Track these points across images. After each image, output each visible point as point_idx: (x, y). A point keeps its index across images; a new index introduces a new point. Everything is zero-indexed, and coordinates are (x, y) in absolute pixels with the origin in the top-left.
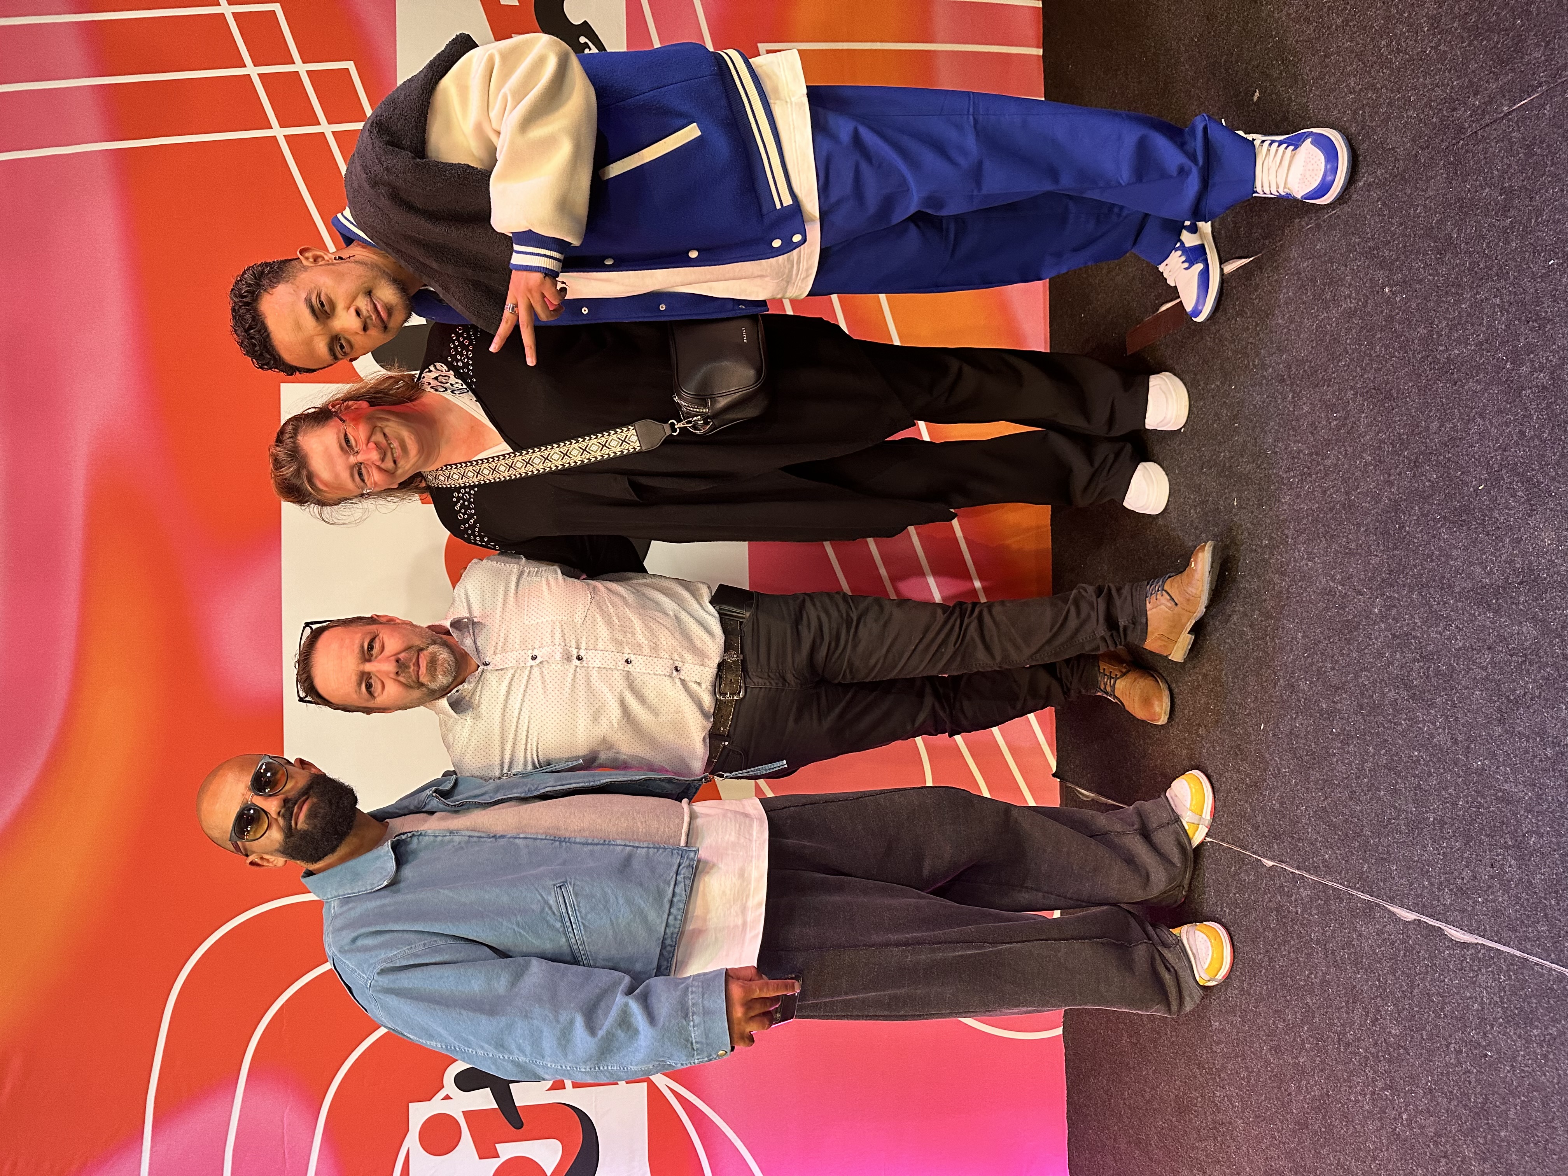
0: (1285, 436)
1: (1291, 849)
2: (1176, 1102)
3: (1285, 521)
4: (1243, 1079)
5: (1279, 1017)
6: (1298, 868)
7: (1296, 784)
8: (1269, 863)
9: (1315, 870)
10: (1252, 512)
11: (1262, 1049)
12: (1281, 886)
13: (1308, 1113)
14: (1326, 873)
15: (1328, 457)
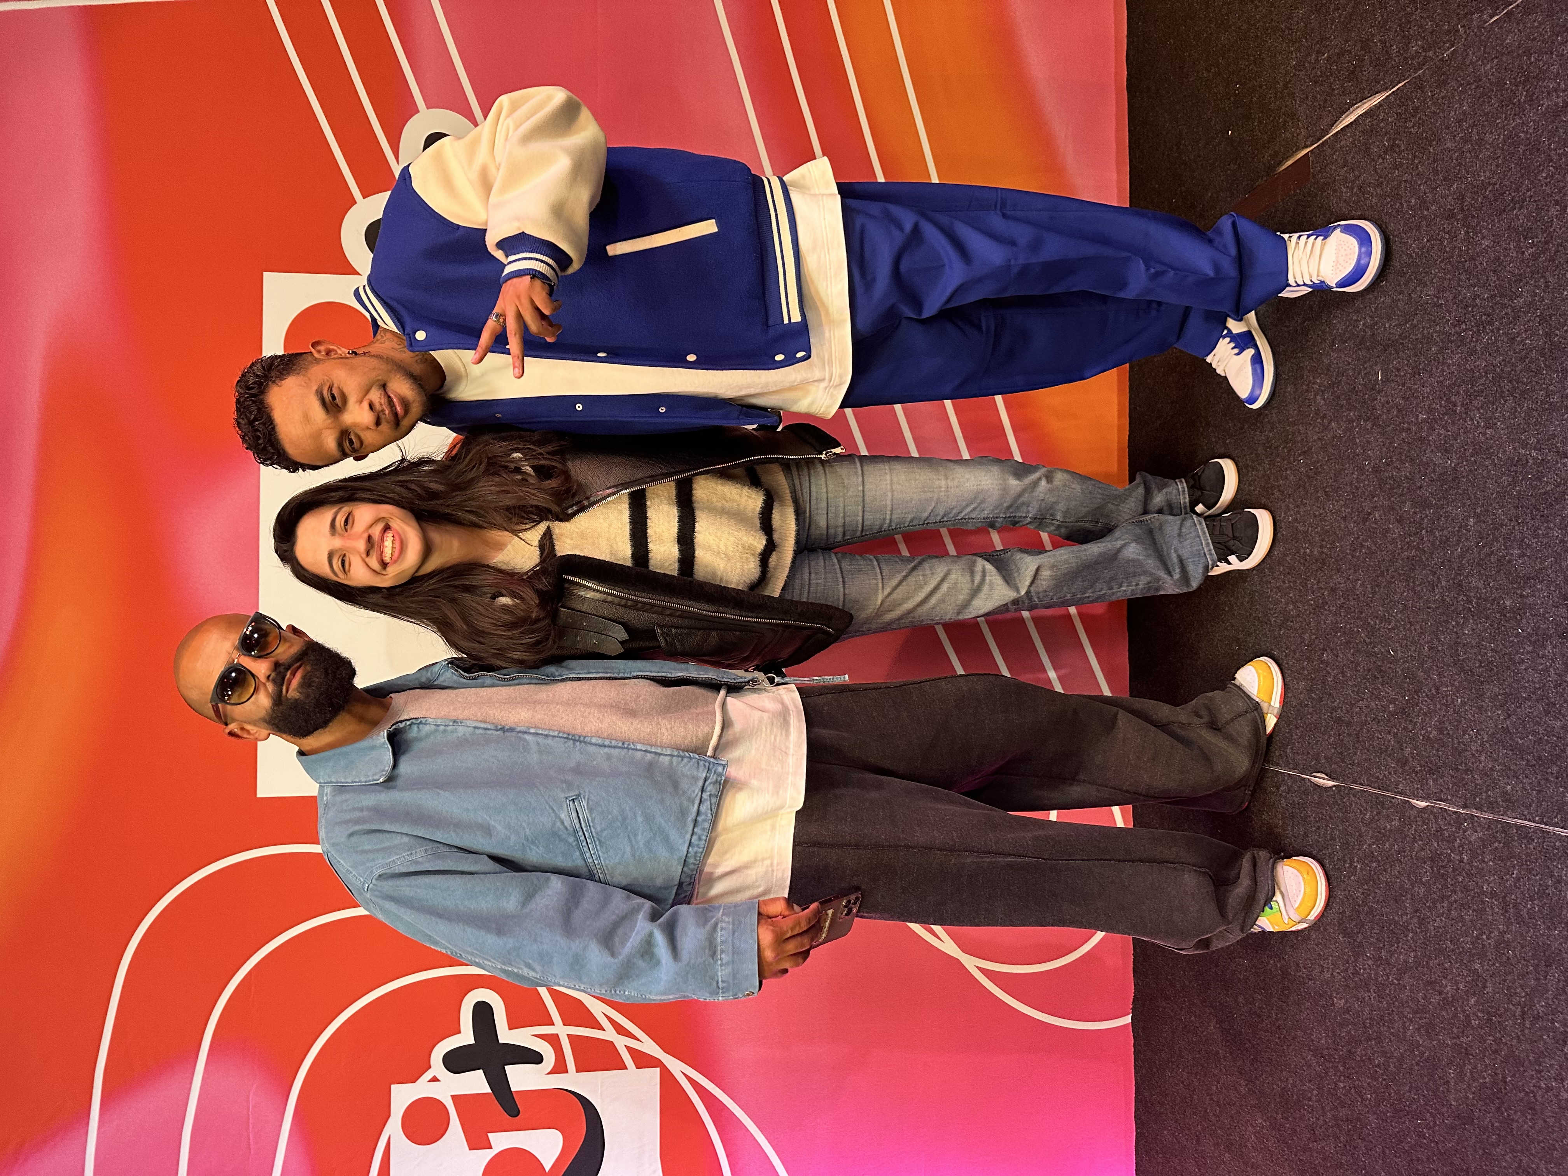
0: (1454, 283)
1: (1454, 784)
2: (1282, 1096)
3: (1450, 387)
4: (1378, 1066)
5: (1434, 989)
6: (1465, 807)
7: (1464, 704)
8: (1422, 804)
9: (1491, 806)
10: (1403, 385)
11: (1406, 1029)
12: (1440, 830)
13: (1473, 1105)
14: (1507, 808)
15: (1521, 296)
